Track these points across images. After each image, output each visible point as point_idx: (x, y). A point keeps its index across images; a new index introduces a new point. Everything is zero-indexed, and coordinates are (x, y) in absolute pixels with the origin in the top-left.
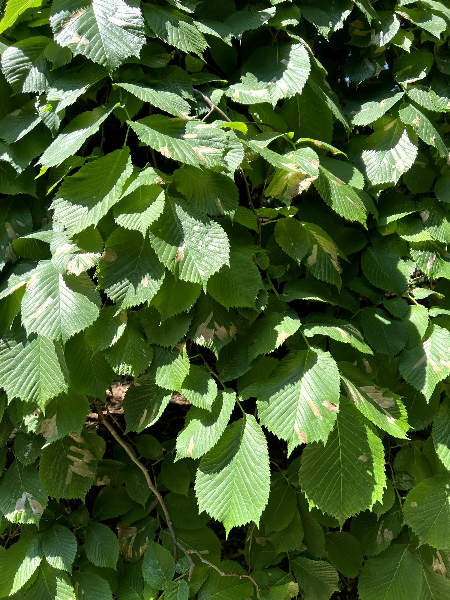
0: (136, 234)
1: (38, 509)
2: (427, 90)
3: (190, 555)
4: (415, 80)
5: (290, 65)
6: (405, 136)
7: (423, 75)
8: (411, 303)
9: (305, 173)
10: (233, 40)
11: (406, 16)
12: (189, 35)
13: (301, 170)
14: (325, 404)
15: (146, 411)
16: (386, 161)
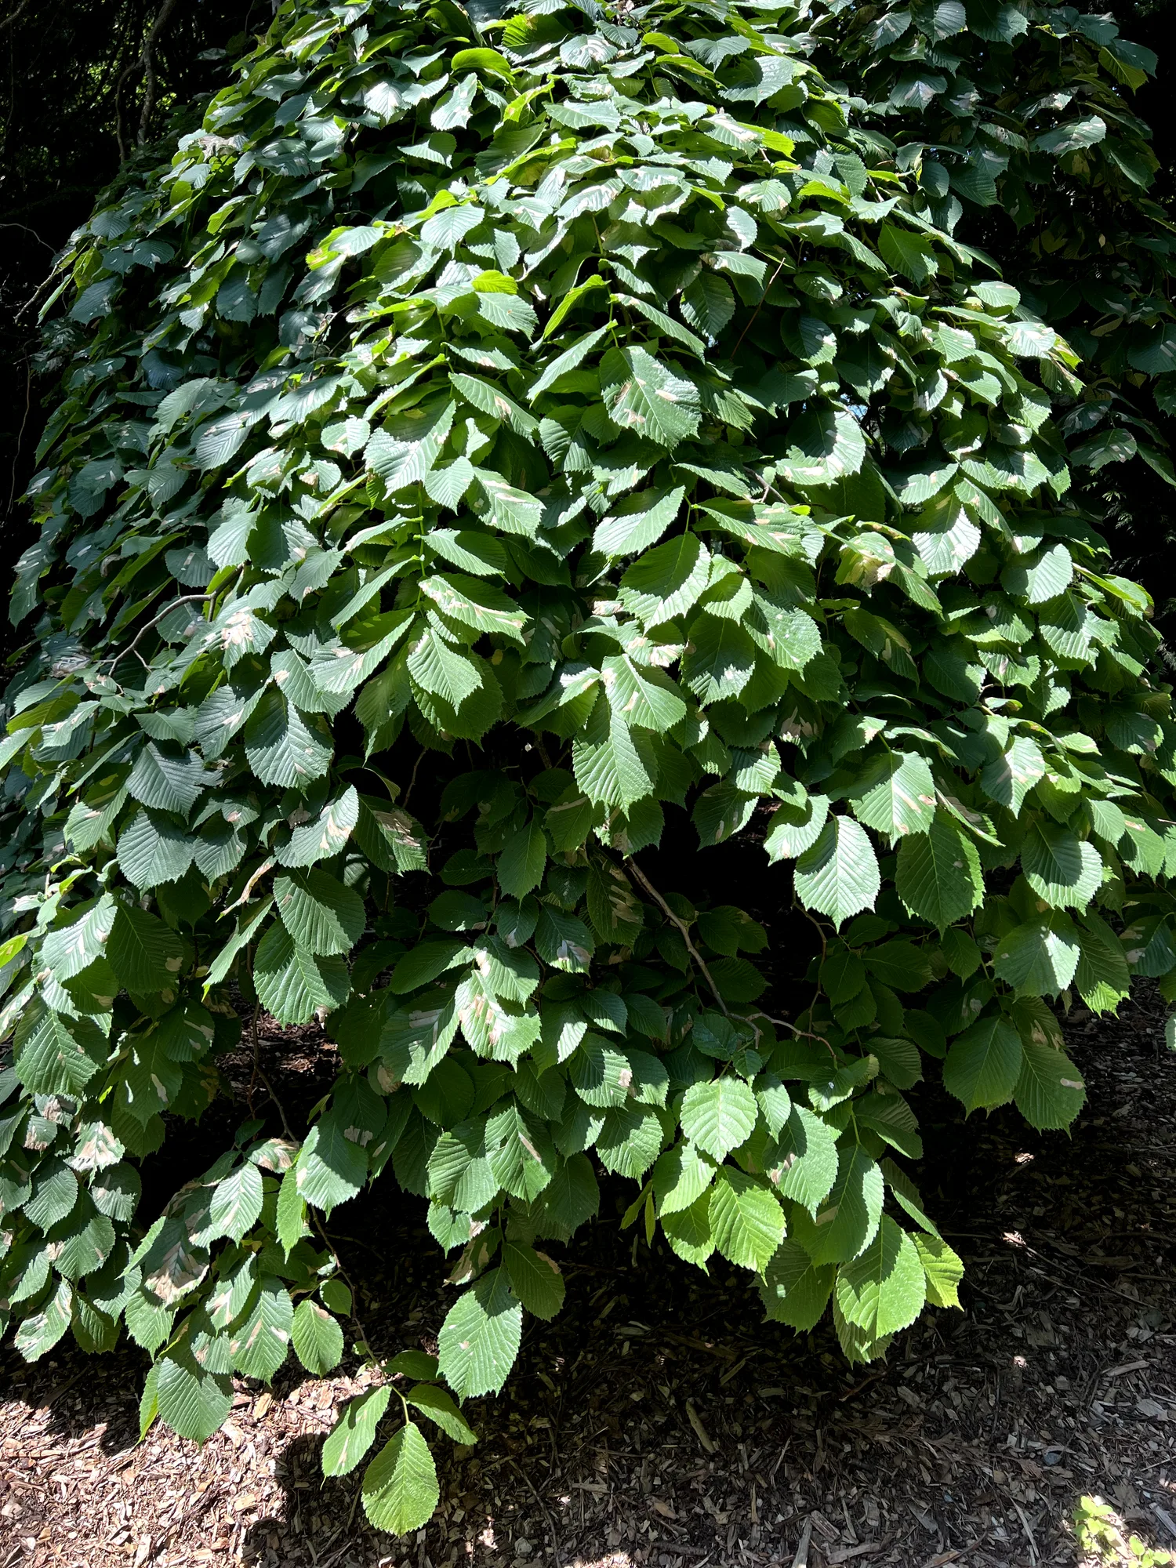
0: (730, 622)
1: (585, 957)
2: (983, 462)
3: (753, 1021)
4: (969, 449)
5: (839, 438)
6: (962, 516)
7: (977, 444)
8: (986, 713)
9: (881, 560)
10: (777, 410)
11: (954, 375)
12: (735, 406)
13: (875, 557)
14: (922, 798)
15: (722, 823)
16: (942, 545)
